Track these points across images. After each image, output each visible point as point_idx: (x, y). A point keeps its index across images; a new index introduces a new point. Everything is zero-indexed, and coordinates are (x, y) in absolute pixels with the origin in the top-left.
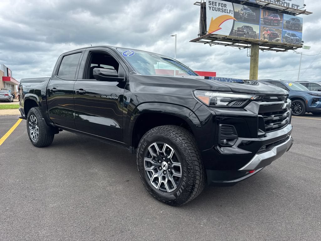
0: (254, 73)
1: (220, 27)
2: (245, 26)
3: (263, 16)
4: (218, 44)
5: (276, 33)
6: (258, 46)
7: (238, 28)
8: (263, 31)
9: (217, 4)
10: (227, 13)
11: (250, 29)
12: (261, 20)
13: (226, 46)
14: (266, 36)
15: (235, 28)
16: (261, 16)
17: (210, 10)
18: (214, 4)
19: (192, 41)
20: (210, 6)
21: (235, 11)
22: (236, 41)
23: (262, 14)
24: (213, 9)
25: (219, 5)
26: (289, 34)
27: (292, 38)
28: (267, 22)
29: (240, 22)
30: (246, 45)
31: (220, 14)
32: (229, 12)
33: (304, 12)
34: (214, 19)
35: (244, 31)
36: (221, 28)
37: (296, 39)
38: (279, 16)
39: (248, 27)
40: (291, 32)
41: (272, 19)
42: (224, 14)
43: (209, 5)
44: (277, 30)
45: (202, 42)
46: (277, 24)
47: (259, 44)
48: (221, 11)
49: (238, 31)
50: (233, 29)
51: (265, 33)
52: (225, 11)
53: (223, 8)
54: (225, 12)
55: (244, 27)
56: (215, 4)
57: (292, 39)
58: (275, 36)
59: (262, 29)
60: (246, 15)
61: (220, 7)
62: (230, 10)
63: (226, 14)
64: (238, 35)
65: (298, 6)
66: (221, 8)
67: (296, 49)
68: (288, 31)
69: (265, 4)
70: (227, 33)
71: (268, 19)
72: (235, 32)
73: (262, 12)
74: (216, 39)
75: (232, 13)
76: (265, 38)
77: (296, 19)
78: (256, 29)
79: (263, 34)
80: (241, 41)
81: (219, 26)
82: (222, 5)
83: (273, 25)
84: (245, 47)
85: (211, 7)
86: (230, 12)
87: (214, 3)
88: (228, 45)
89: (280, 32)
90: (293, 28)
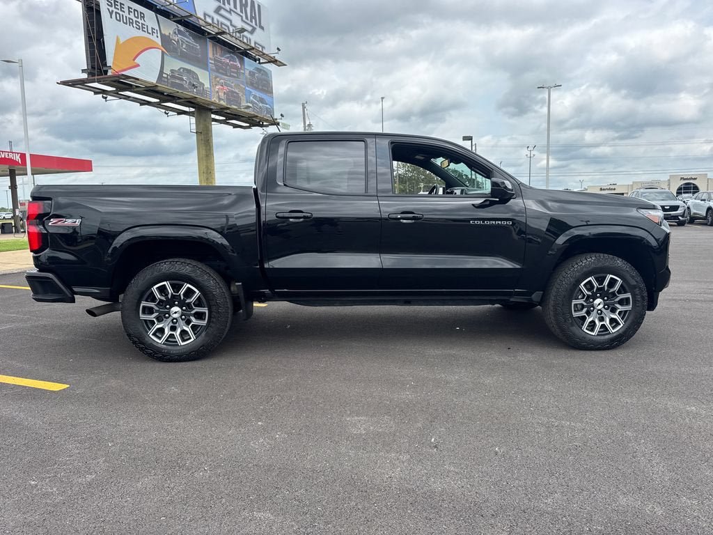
0: (207, 168)
1: (137, 61)
2: (184, 69)
3: (213, 54)
4: (127, 98)
5: (236, 93)
6: (209, 113)
7: (172, 71)
8: (216, 85)
9: (126, 10)
10: (148, 33)
11: (193, 77)
12: (210, 61)
13: (141, 104)
14: (221, 94)
15: (167, 71)
16: (210, 55)
17: (111, 17)
18: (119, 7)
19: (65, 83)
20: (111, 9)
21: (163, 32)
22: (169, 98)
23: (211, 51)
24: (118, 18)
25: (129, 11)
26: (255, 97)
27: (261, 105)
28: (220, 69)
29: (175, 58)
30: (186, 109)
31: (132, 32)
32: (151, 32)
33: (275, 61)
34: (122, 41)
35: (183, 80)
36: (138, 65)
37: (267, 108)
38: (237, 60)
39: (189, 71)
40: (258, 94)
41: (227, 64)
42: (140, 33)
43: (109, 7)
44: (237, 86)
45: (91, 89)
46: (235, 75)
47: (211, 109)
48: (134, 25)
49: (173, 77)
50: (161, 72)
51: (219, 89)
52: (142, 27)
53: (139, 20)
54: (143, 31)
55: (182, 70)
56: (121, 7)
57: (260, 108)
58: (234, 97)
59: (213, 81)
60: (184, 47)
61: (132, 16)
62: (152, 28)
63: (146, 35)
64: (173, 85)
65: (263, 47)
66: (135, 19)
67: (267, 126)
68: (254, 92)
69: (216, 30)
70: (152, 78)
71: (220, 62)
72: (167, 78)
73: (210, 44)
74: (129, 87)
75: (157, 37)
76: (220, 99)
77: (264, 71)
78: (204, 78)
79: (216, 90)
80: (179, 98)
81: (134, 60)
82: (136, 13)
83: (231, 76)
84: (180, 112)
85: (112, 11)
86: (153, 32)
87: (119, 4)
88: (149, 103)
89: (242, 92)
90: (260, 87)
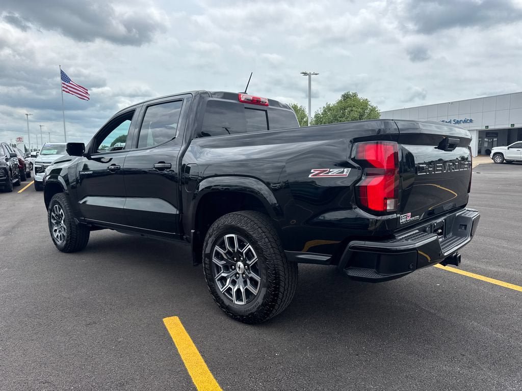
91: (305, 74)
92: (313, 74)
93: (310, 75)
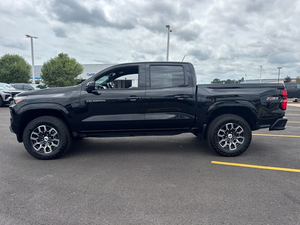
91: (28, 36)
92: (34, 37)
93: (32, 38)
